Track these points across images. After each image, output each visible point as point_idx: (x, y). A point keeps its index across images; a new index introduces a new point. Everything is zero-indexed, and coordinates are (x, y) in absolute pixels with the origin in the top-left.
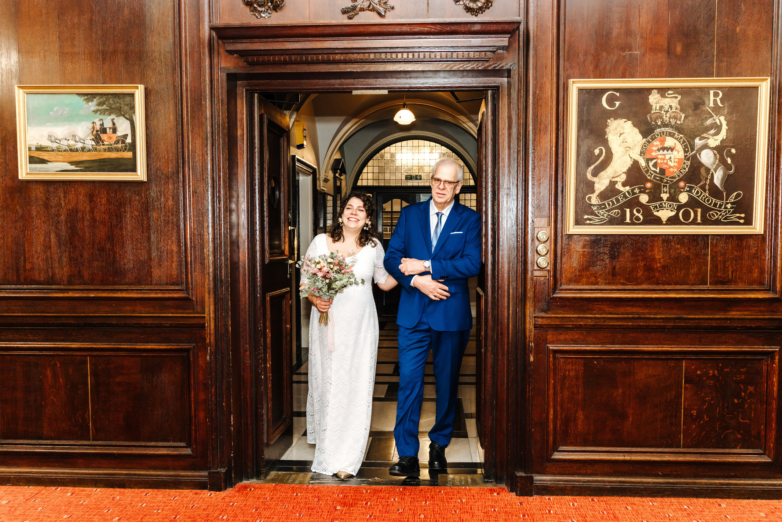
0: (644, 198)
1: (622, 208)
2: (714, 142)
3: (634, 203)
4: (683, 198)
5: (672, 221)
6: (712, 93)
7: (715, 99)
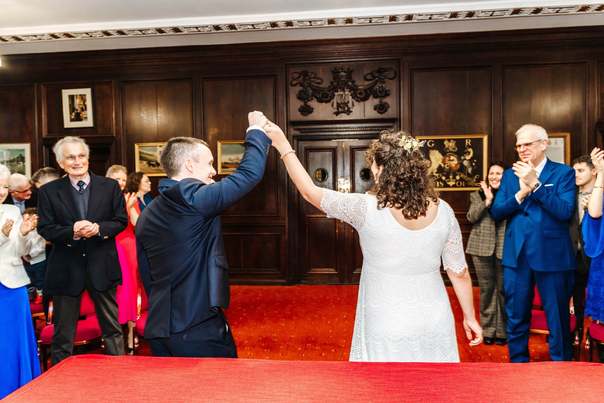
0: (444, 178)
1: (436, 182)
2: (468, 157)
3: (440, 180)
4: (458, 178)
5: (454, 186)
6: (467, 140)
7: (468, 143)
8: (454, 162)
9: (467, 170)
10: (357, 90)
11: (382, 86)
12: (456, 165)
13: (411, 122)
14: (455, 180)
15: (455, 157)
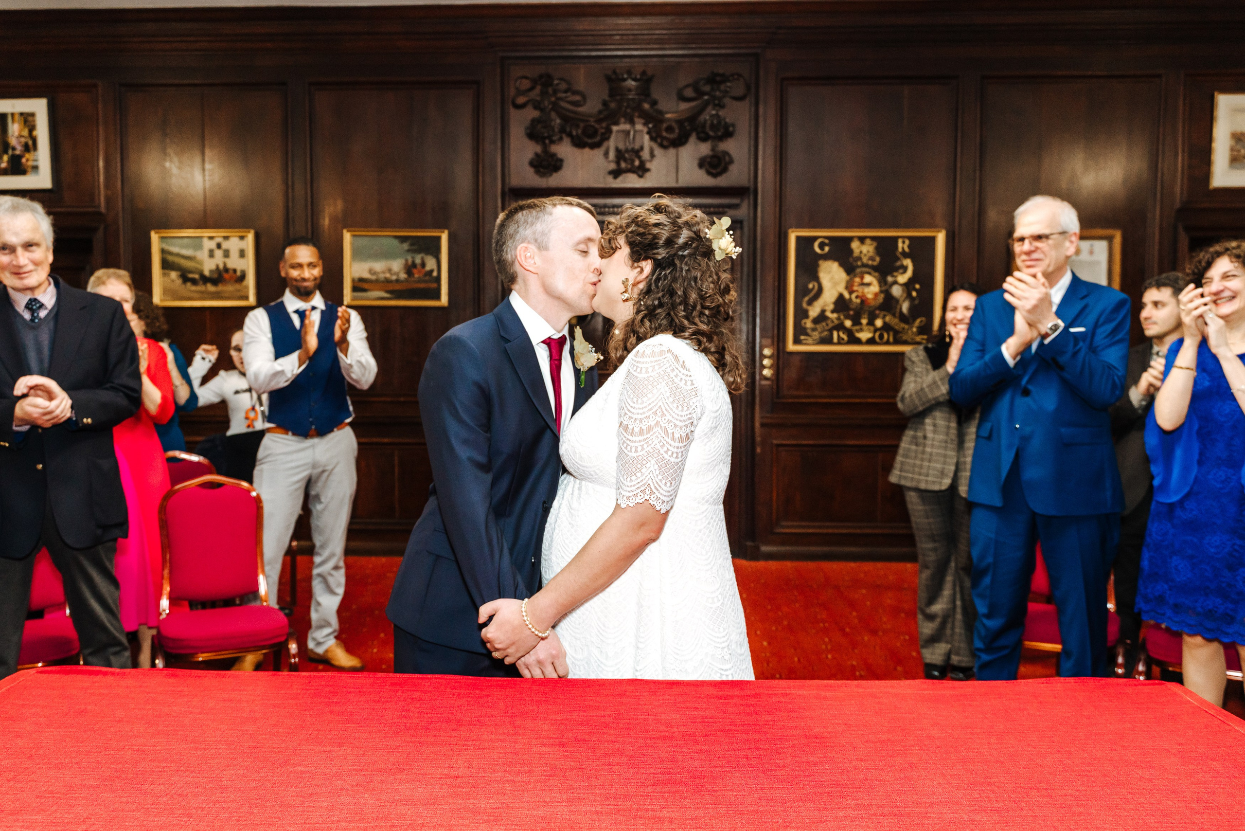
0: (848, 323)
1: (831, 331)
2: (903, 279)
3: (840, 327)
4: (879, 323)
5: (871, 341)
6: (900, 241)
7: (903, 246)
8: (871, 288)
9: (898, 307)
10: (662, 121)
11: (717, 115)
12: (876, 295)
13: (781, 198)
14: (872, 328)
15: (874, 277)
